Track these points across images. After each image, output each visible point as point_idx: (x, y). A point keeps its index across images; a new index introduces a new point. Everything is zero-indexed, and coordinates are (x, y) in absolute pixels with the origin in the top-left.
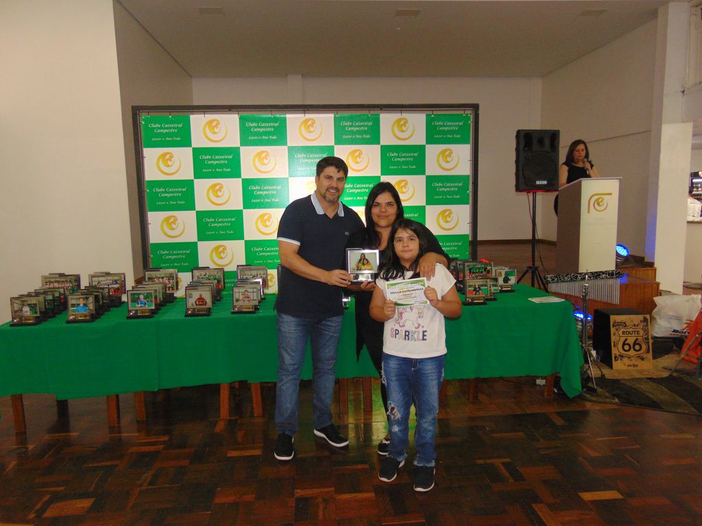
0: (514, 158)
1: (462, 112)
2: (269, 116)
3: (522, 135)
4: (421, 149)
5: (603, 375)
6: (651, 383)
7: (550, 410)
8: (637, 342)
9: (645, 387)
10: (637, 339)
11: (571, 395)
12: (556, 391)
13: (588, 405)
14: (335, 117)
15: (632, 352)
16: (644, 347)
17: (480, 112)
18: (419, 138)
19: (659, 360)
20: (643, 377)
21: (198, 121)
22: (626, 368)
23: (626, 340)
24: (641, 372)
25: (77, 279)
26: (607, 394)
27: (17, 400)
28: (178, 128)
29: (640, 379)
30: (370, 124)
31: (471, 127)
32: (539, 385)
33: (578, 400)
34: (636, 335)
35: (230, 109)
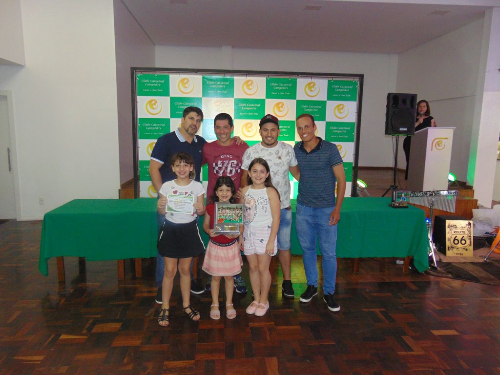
0: (385, 112)
1: (353, 80)
2: (221, 77)
3: (391, 96)
4: (323, 104)
5: (441, 260)
6: (472, 265)
7: (408, 280)
9: (469, 268)
10: (463, 237)
11: (421, 270)
12: (411, 268)
13: (432, 277)
14: (267, 80)
15: (460, 245)
16: (468, 242)
17: (365, 80)
18: (322, 96)
19: (478, 251)
20: (467, 261)
21: (174, 79)
22: (455, 255)
23: (456, 236)
24: (464, 258)
26: (443, 271)
27: (61, 260)
28: (161, 83)
29: (465, 263)
30: (290, 85)
31: (358, 90)
32: (398, 264)
33: (425, 274)
34: (463, 234)
35: (196, 71)
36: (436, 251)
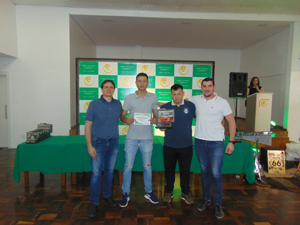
0: (229, 83)
1: (208, 64)
2: (129, 63)
3: (232, 74)
4: (191, 79)
5: (264, 175)
6: (284, 180)
7: (242, 188)
9: (282, 181)
10: (279, 161)
11: (250, 182)
12: (244, 181)
13: (258, 187)
14: (156, 65)
15: (277, 166)
16: (282, 164)
17: (216, 65)
18: (190, 74)
19: (289, 170)
20: (281, 177)
21: (101, 65)
22: (274, 173)
23: (274, 161)
24: (279, 174)
25: (51, 126)
26: (265, 183)
27: (27, 173)
28: (93, 67)
29: (280, 178)
30: (170, 68)
31: (212, 71)
32: (237, 178)
33: (254, 185)
34: (278, 159)
35: (114, 60)
36: (261, 170)
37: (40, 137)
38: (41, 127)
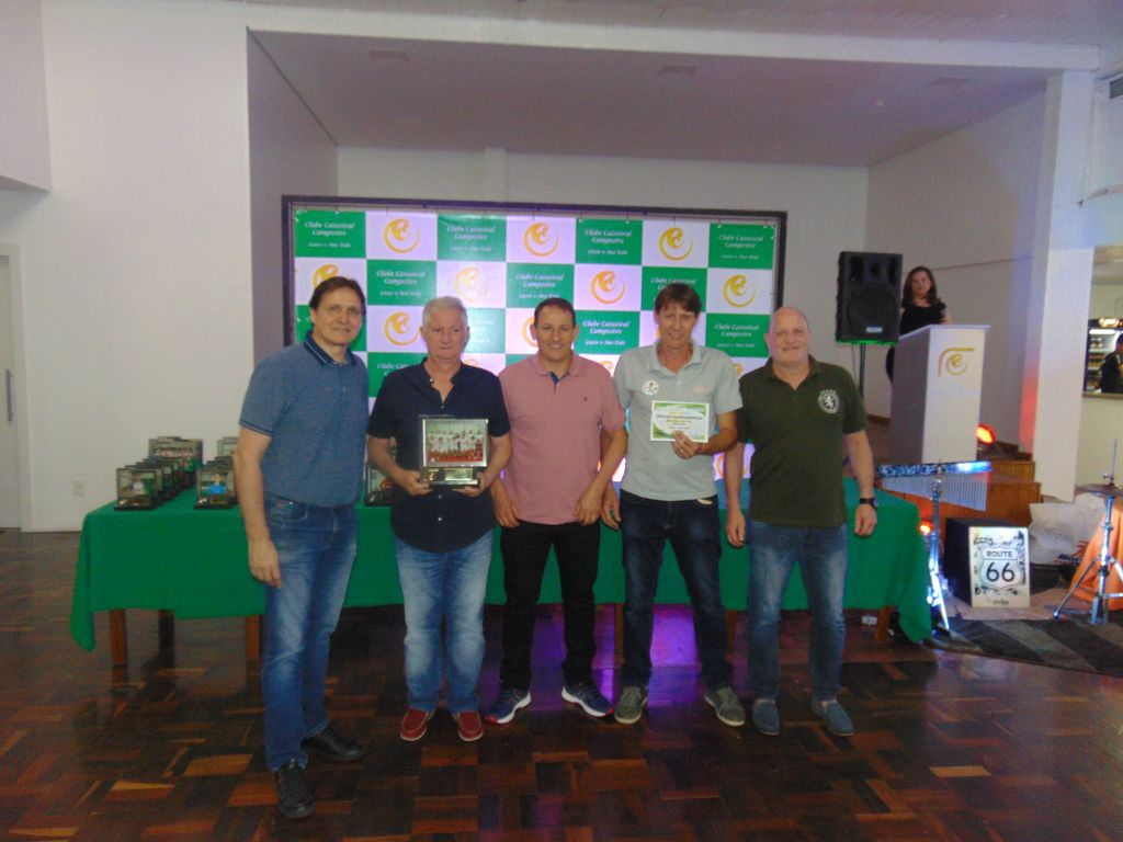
0: (835, 293)
1: (761, 223)
2: (479, 217)
3: (847, 259)
4: (700, 275)
5: (959, 616)
6: (1023, 627)
7: (885, 658)
8: (1008, 568)
9: (1022, 634)
10: (1008, 565)
11: (915, 638)
12: (892, 633)
13: (938, 653)
14: (577, 224)
15: (1000, 583)
16: (1018, 575)
17: (789, 224)
18: (698, 258)
19: (1038, 595)
20: (1015, 618)
21: (377, 221)
22: (991, 605)
23: (993, 564)
24: (1011, 611)
25: (199, 446)
26: (964, 639)
27: (118, 617)
28: (347, 230)
29: (1012, 621)
30: (628, 234)
31: (775, 246)
32: (866, 625)
33: (924, 647)
34: (1007, 557)
35: (425, 204)
36: (950, 594)
37: (164, 488)
38: (163, 449)
